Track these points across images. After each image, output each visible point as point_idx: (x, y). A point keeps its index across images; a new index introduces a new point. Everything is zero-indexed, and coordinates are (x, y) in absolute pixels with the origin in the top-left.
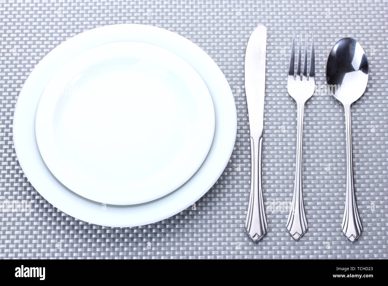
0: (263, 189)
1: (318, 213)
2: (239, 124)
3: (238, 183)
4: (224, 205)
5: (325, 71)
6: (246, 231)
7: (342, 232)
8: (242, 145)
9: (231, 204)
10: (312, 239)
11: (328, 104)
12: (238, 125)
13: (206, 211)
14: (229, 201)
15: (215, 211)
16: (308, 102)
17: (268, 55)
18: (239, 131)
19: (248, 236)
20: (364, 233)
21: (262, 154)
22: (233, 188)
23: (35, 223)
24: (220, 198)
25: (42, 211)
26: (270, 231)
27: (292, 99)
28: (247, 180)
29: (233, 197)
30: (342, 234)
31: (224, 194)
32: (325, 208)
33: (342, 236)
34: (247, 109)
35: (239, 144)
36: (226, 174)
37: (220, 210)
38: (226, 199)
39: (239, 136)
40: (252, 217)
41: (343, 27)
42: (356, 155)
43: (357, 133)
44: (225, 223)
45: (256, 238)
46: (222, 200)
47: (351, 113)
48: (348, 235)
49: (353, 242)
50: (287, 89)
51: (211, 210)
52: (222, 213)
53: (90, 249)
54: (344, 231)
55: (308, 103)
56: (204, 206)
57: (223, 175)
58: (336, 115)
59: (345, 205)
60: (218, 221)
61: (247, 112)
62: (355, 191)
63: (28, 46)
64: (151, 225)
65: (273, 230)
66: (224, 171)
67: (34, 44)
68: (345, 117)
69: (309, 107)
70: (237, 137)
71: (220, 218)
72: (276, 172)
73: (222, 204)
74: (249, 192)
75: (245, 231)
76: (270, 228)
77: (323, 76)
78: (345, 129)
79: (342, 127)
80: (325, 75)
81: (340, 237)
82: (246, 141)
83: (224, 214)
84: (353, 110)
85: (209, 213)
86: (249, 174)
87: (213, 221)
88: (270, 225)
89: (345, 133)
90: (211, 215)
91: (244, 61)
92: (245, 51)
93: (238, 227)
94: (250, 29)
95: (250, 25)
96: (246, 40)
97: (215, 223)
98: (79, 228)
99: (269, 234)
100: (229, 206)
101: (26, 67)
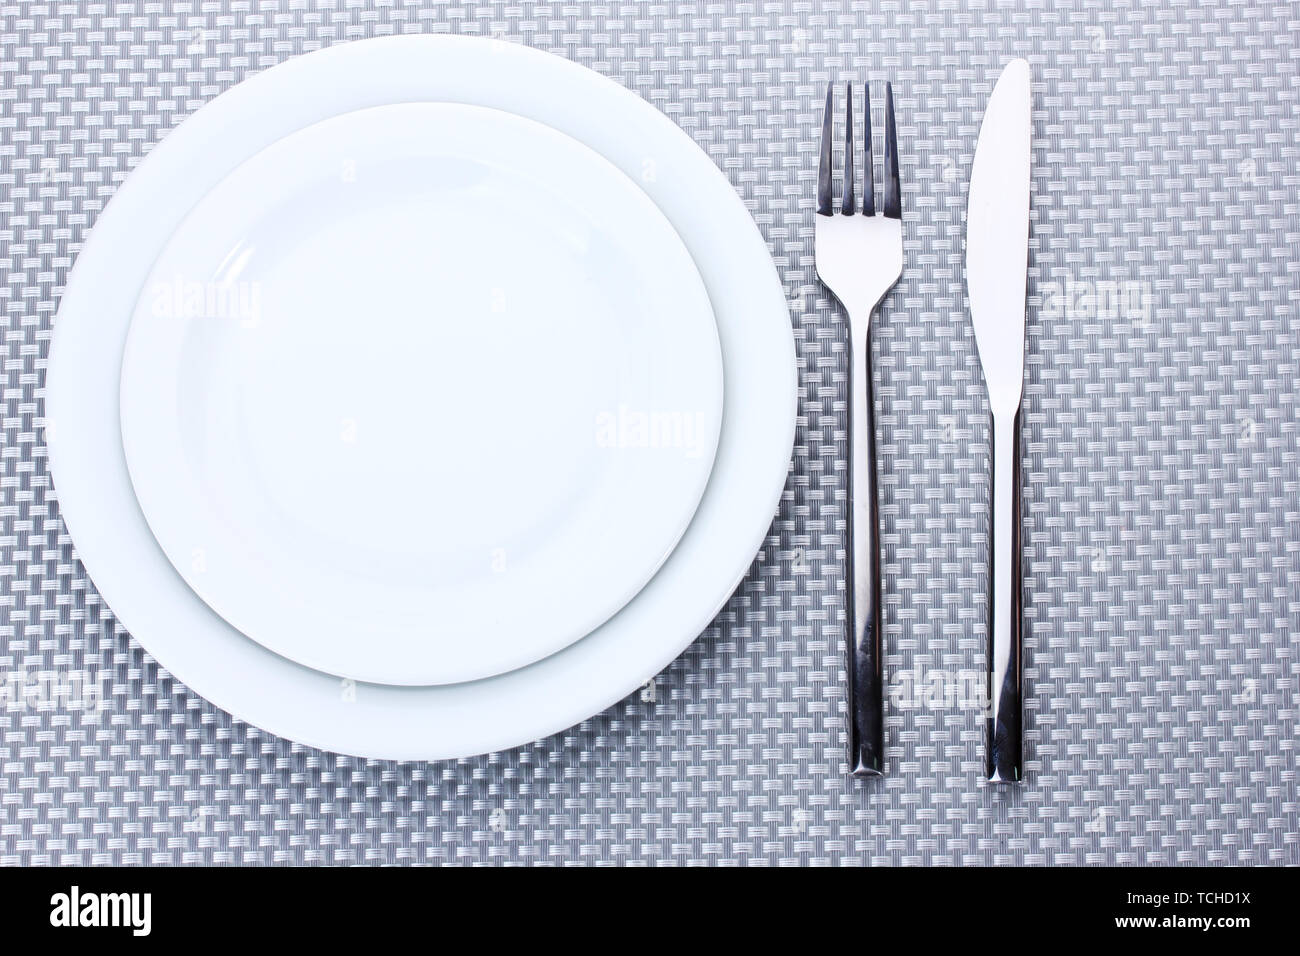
1: (1068, 691)
2: (805, 380)
3: (801, 590)
4: (757, 667)
8: (814, 456)
9: (778, 662)
10: (1049, 784)
12: (800, 384)
13: (696, 688)
14: (771, 652)
15: (726, 689)
18: (806, 405)
22: (786, 606)
23: (131, 735)
24: (741, 641)
25: (151, 692)
29: (786, 636)
31: (756, 627)
32: (1091, 675)
35: (804, 450)
37: (742, 683)
38: (762, 646)
39: (805, 421)
44: (757, 728)
46: (750, 647)
51: (712, 684)
52: (748, 693)
53: (313, 821)
56: (689, 672)
60: (735, 723)
63: (87, 104)
67: (108, 97)
70: (799, 428)
71: (742, 713)
72: (928, 550)
73: (748, 663)
83: (757, 697)
85: (705, 694)
87: (719, 723)
90: (712, 702)
97: (727, 729)
98: (275, 749)
100: (771, 671)
101: (86, 180)
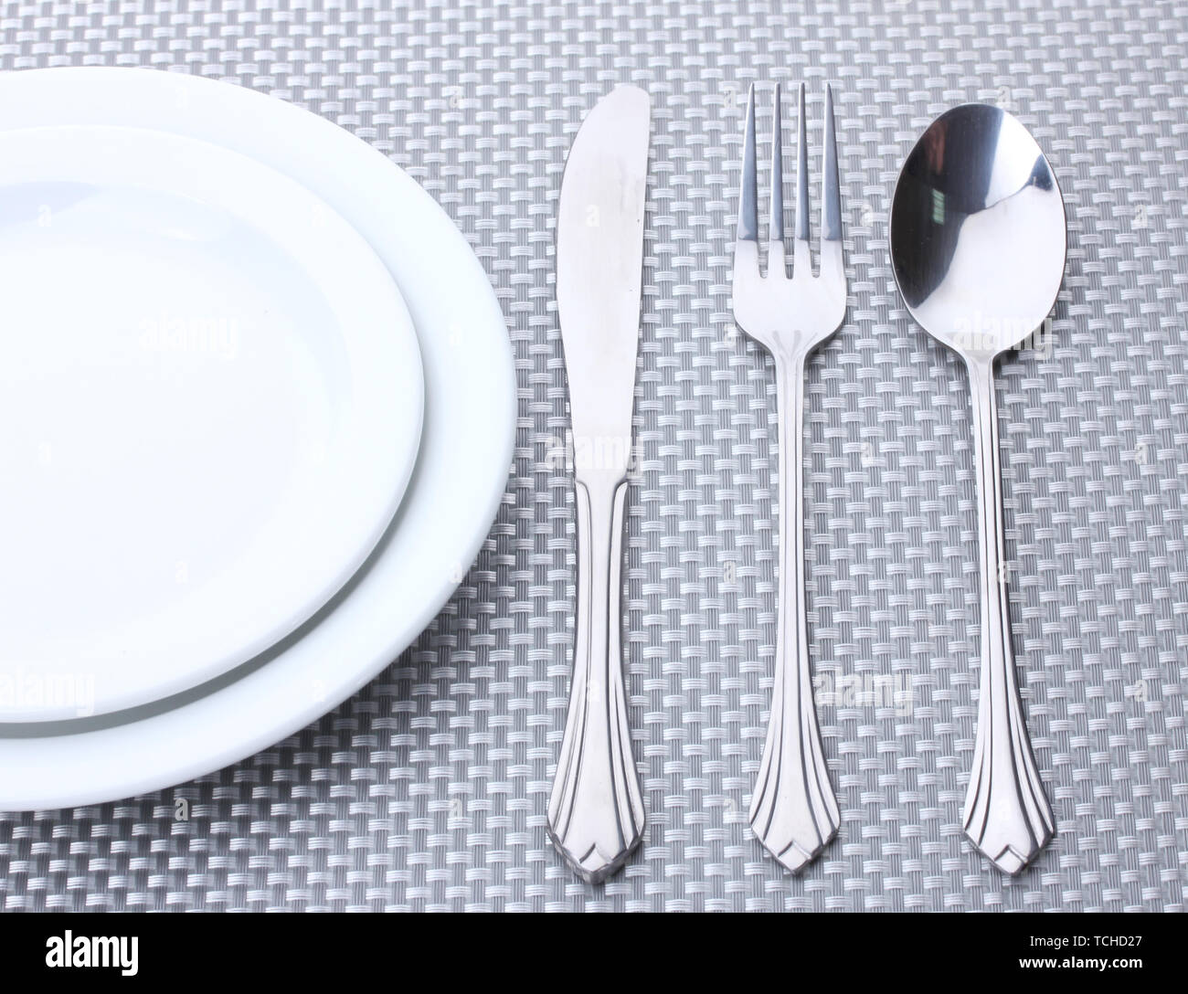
0: (627, 682)
5: (887, 244)
6: (554, 838)
7: (966, 837)
11: (904, 362)
16: (817, 356)
17: (656, 167)
19: (562, 857)
20: (1057, 844)
21: (624, 547)
26: (658, 840)
27: (751, 347)
28: (560, 648)
30: (965, 848)
33: (966, 854)
34: (566, 386)
36: (473, 592)
40: (577, 779)
41: (962, 92)
42: (1019, 547)
43: (1022, 467)
45: (594, 864)
47: (999, 393)
48: (990, 847)
49: (1016, 876)
50: (732, 310)
54: (974, 833)
55: (821, 359)
57: (458, 598)
58: (936, 400)
59: (974, 737)
61: (567, 398)
62: (1019, 683)
64: (128, 802)
65: (669, 836)
66: (467, 581)
68: (970, 408)
69: (825, 374)
74: (568, 691)
75: (549, 842)
76: (658, 831)
77: (880, 263)
78: (973, 453)
79: (959, 445)
80: (888, 260)
81: (956, 861)
82: (559, 501)
84: (1004, 384)
86: (567, 622)
88: (656, 817)
89: (974, 468)
91: (555, 214)
92: (558, 179)
93: (519, 826)
94: (582, 102)
95: (584, 88)
96: (565, 141)
99: (650, 853)
